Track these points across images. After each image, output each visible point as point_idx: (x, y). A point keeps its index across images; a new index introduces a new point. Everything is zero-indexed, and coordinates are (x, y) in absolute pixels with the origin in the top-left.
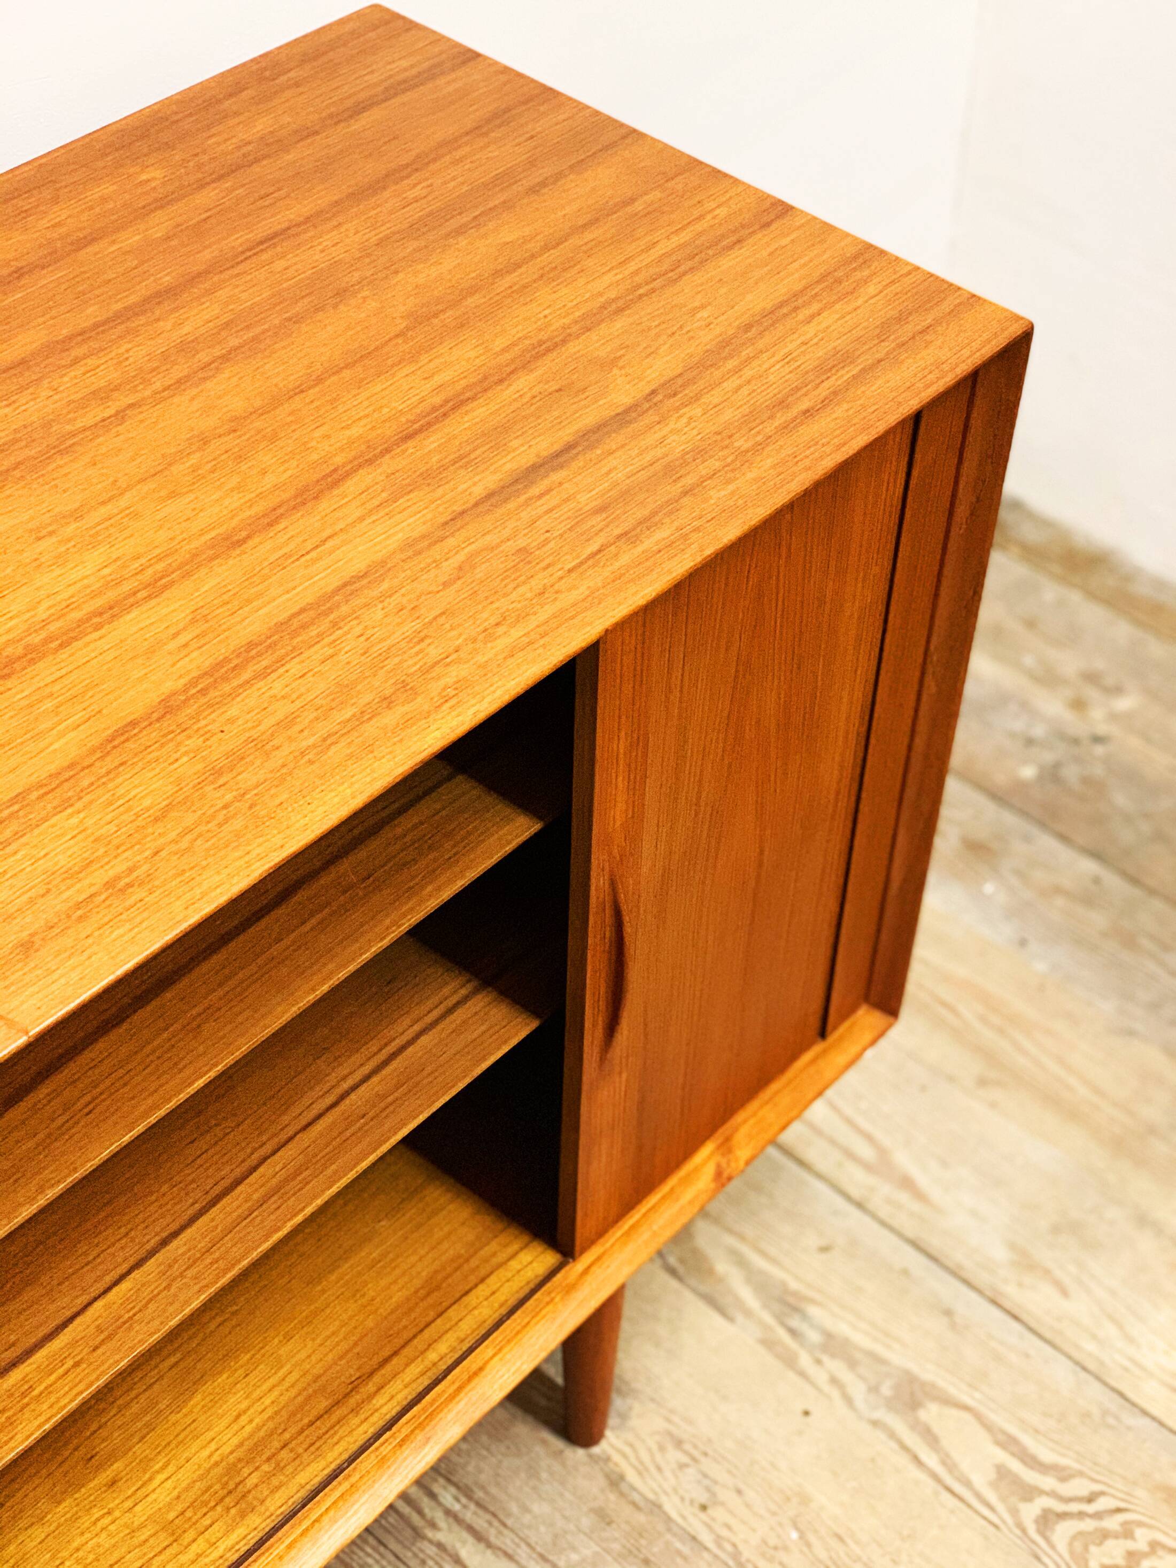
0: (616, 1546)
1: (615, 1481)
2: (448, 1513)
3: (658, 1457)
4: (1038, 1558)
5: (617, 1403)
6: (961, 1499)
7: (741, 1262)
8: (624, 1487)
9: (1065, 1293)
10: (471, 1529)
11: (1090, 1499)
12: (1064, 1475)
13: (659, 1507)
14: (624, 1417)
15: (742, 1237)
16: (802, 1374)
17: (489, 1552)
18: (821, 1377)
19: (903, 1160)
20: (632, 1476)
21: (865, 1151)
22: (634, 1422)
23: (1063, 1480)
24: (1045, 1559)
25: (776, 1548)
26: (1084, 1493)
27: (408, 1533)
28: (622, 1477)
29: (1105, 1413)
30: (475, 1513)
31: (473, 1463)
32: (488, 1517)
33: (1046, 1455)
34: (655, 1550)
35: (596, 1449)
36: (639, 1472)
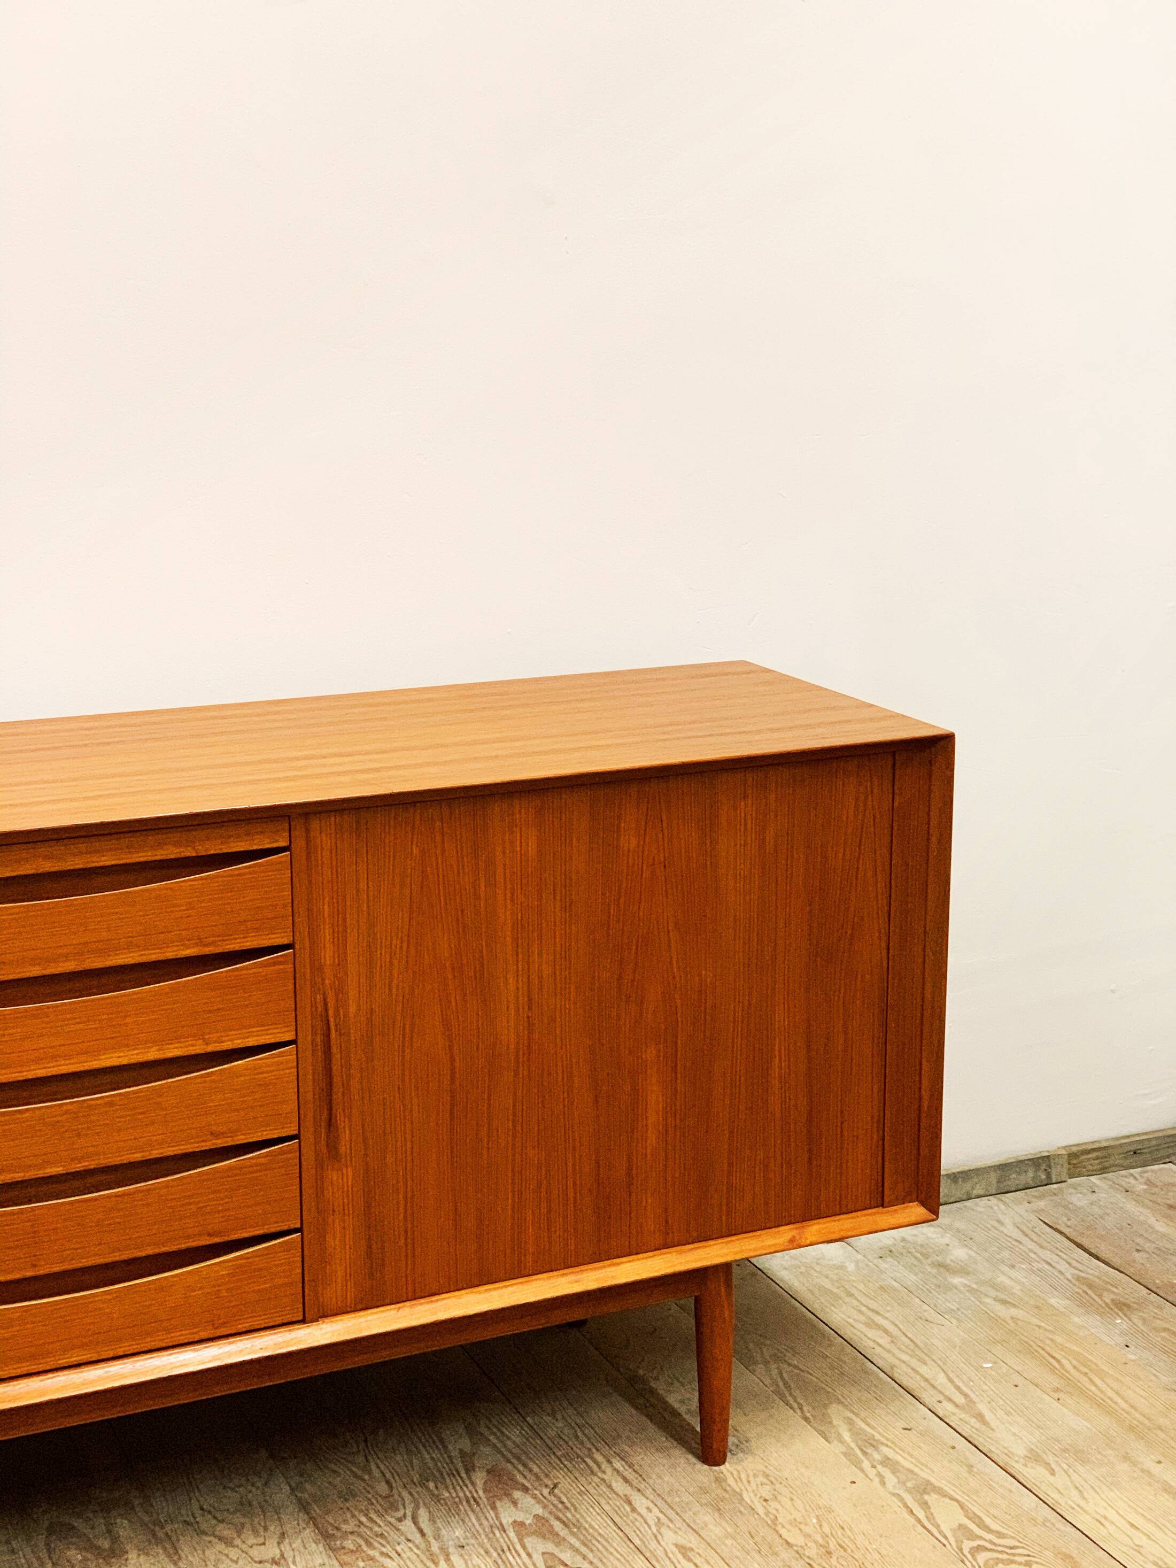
0: (704, 1502)
1: (720, 1480)
2: (615, 1470)
3: (751, 1477)
4: (963, 1561)
6: (929, 1531)
7: (850, 1422)
8: (724, 1484)
9: (1053, 1473)
10: (624, 1478)
11: (1011, 1548)
12: (1000, 1535)
13: (740, 1495)
14: (740, 1461)
15: (857, 1415)
16: (862, 1470)
17: (629, 1487)
18: (872, 1472)
19: (982, 1407)
20: (730, 1481)
21: (960, 1400)
22: (745, 1464)
23: (999, 1537)
24: (967, 1562)
25: (800, 1523)
26: (1011, 1545)
27: (588, 1472)
28: (724, 1480)
29: (1046, 1520)
30: (630, 1473)
31: (641, 1455)
32: (637, 1476)
33: (994, 1526)
34: (727, 1507)
35: (716, 1468)
36: (736, 1481)
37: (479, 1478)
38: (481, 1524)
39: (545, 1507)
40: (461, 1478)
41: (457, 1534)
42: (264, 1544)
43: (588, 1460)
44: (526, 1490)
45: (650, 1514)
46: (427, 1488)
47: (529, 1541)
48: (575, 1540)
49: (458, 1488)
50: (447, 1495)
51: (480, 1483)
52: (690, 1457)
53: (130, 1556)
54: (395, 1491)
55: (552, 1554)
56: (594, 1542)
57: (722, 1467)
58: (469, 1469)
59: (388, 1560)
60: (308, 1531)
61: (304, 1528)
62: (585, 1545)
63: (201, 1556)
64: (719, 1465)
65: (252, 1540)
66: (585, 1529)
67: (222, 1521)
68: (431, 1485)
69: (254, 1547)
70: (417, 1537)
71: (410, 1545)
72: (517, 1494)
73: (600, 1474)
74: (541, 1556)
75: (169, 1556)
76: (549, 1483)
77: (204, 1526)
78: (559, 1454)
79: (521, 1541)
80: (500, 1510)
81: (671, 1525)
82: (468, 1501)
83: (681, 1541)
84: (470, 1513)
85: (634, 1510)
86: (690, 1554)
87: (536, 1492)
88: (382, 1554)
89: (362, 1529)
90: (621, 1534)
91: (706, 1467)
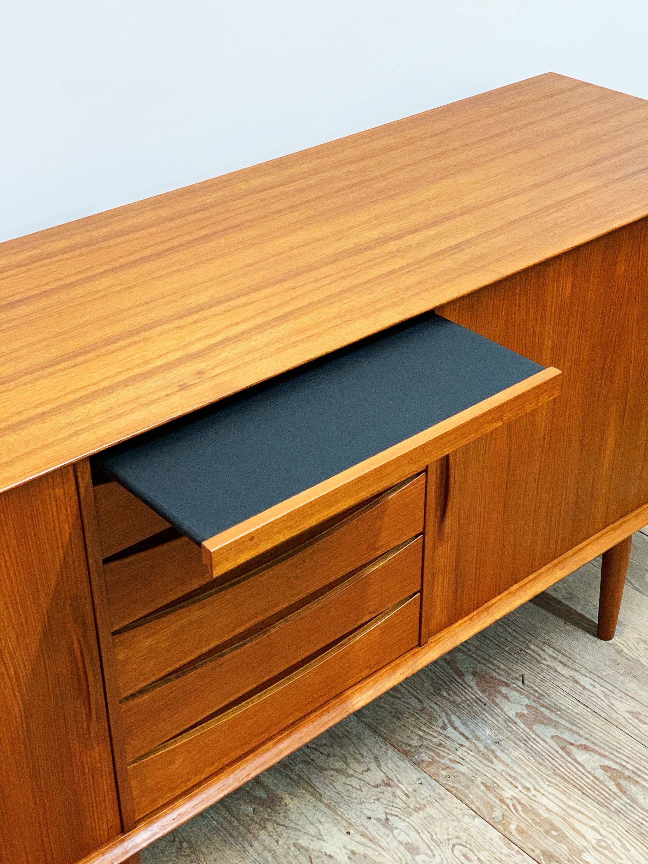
0: (622, 671)
1: (620, 652)
2: (551, 656)
3: (637, 646)
5: (618, 627)
8: (623, 654)
10: (560, 662)
13: (639, 661)
14: (621, 633)
17: (569, 669)
20: (625, 650)
22: (625, 634)
27: (535, 661)
28: (622, 651)
30: (562, 657)
31: (560, 642)
32: (567, 658)
34: (638, 673)
35: (610, 641)
36: (629, 650)
37: (470, 680)
38: (497, 721)
39: (528, 698)
40: (458, 682)
41: (488, 733)
42: (369, 769)
43: (527, 651)
44: (507, 685)
45: (596, 690)
46: (442, 696)
47: (535, 727)
48: (564, 721)
49: (464, 693)
50: (459, 700)
51: (473, 683)
52: (588, 635)
53: (286, 801)
54: (425, 704)
55: (557, 736)
56: (577, 720)
57: (613, 640)
58: (461, 674)
59: (459, 765)
60: (390, 750)
61: (387, 749)
62: (573, 724)
63: (334, 790)
64: (610, 639)
65: (360, 769)
66: (565, 710)
67: (329, 756)
68: (444, 693)
69: (364, 773)
70: (463, 741)
71: (464, 749)
72: (504, 690)
73: (544, 662)
74: (551, 740)
75: (312, 794)
76: (517, 675)
77: (320, 763)
78: (507, 649)
79: (531, 729)
80: (502, 706)
81: (614, 696)
82: (476, 702)
83: (630, 708)
84: (483, 712)
85: (584, 688)
86: (641, 717)
87: (514, 685)
88: (451, 760)
89: (426, 742)
90: (589, 710)
91: (603, 642)
